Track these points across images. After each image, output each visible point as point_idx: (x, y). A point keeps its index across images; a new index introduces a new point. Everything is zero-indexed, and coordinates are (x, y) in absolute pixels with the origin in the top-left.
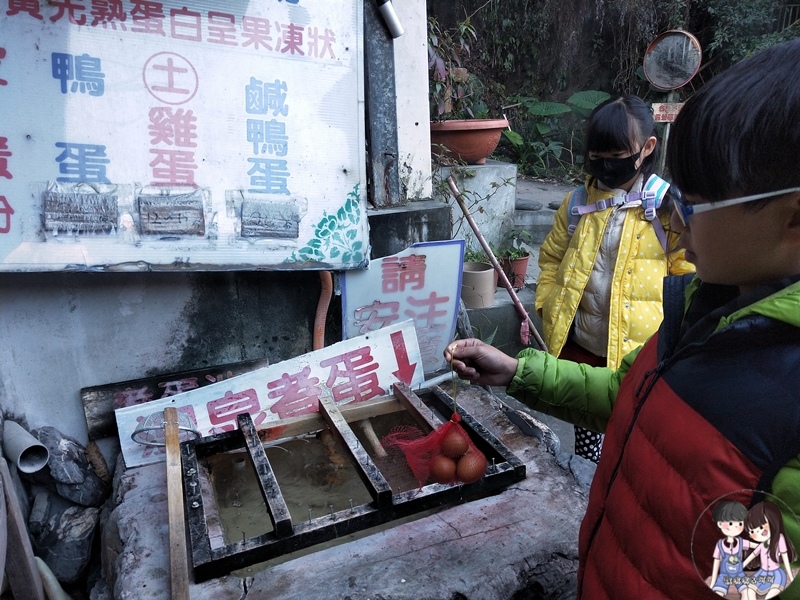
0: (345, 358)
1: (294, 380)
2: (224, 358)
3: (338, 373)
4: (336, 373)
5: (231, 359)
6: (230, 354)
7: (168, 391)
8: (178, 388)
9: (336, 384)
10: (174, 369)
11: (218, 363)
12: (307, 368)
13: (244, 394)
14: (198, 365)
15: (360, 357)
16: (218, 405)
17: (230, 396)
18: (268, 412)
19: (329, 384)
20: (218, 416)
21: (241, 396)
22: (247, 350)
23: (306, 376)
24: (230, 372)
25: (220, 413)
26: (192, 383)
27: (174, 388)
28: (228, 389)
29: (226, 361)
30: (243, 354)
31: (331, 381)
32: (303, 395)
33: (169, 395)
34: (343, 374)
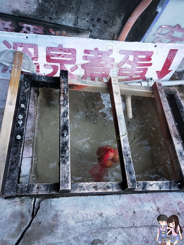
0: (135, 53)
1: (100, 54)
2: (63, 20)
3: (127, 61)
4: (126, 60)
5: (67, 23)
6: (68, 20)
7: (24, 29)
8: (31, 30)
9: (123, 66)
10: (30, 15)
11: (59, 22)
12: (111, 51)
13: (69, 50)
14: (46, 19)
15: (144, 57)
16: (53, 51)
17: (60, 48)
18: (80, 67)
19: (119, 65)
20: (51, 58)
21: (67, 51)
22: (79, 20)
23: (108, 55)
24: (64, 32)
25: (53, 56)
26: (40, 30)
27: (28, 29)
28: (60, 43)
29: (64, 23)
30: (76, 23)
31: (121, 64)
32: (102, 65)
33: (25, 32)
34: (130, 63)
